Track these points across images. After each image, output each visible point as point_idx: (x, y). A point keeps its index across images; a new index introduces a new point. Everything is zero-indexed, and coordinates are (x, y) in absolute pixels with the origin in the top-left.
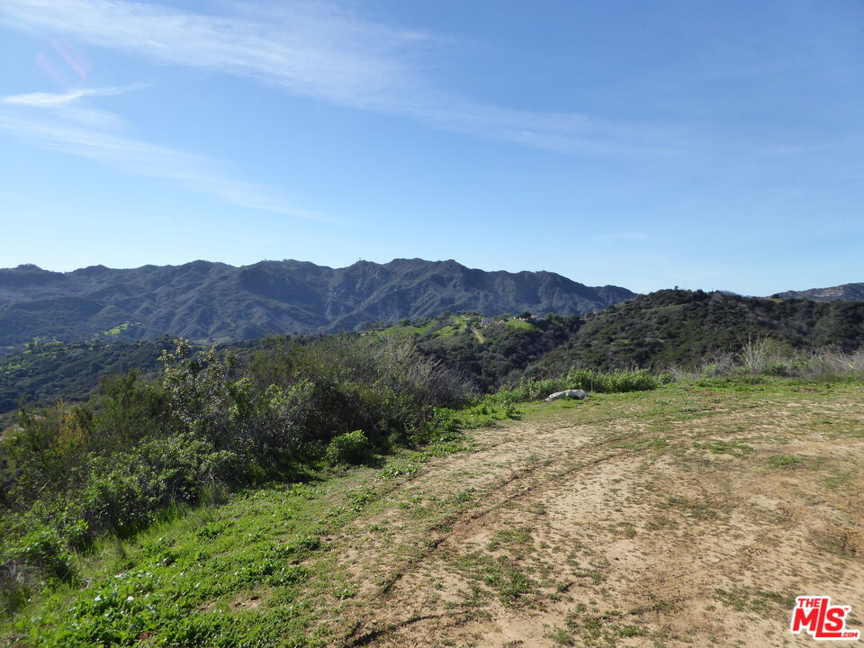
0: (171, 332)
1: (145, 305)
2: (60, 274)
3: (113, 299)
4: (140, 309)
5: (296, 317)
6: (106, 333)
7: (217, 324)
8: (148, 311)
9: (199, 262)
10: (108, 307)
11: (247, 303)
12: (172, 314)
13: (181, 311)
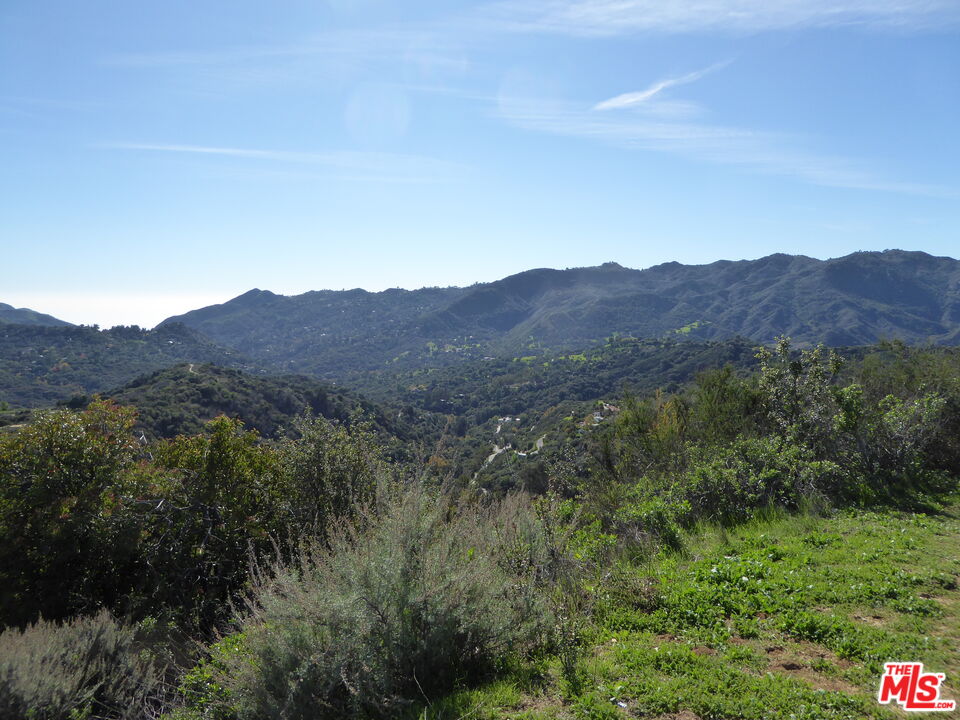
0: (743, 333)
1: (716, 303)
2: (638, 271)
3: (685, 296)
4: (712, 307)
5: (897, 322)
6: (677, 331)
7: (795, 327)
8: (719, 310)
9: (778, 255)
10: (681, 305)
11: (833, 303)
12: (745, 313)
13: (754, 311)
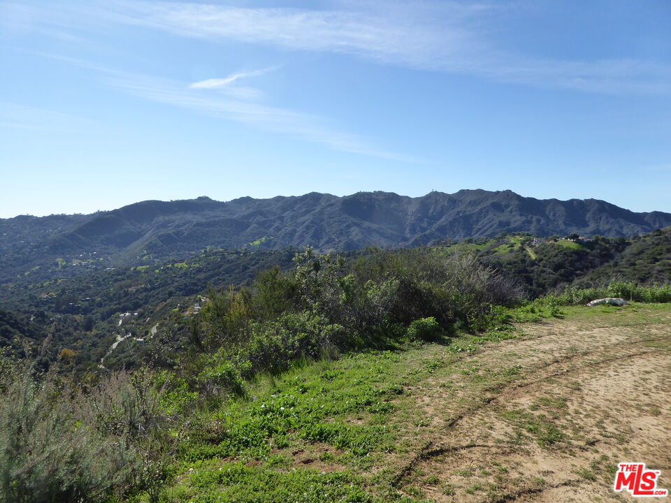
0: (294, 244)
1: (276, 224)
2: (223, 203)
3: (255, 220)
4: (274, 227)
5: (382, 235)
6: (251, 244)
7: (325, 239)
8: (278, 229)
9: (314, 193)
10: (252, 226)
11: (347, 223)
12: (295, 231)
13: (300, 229)
